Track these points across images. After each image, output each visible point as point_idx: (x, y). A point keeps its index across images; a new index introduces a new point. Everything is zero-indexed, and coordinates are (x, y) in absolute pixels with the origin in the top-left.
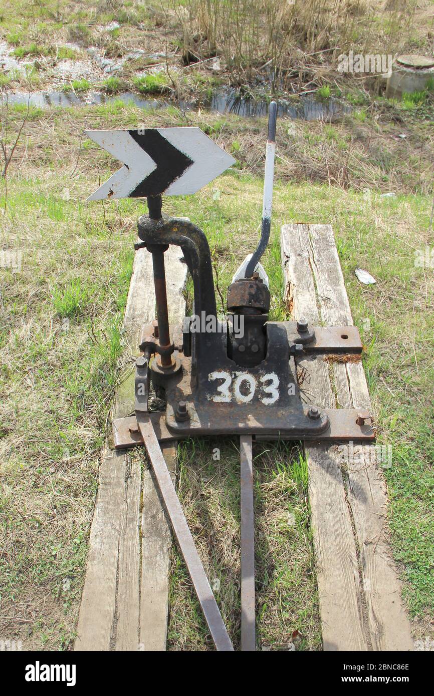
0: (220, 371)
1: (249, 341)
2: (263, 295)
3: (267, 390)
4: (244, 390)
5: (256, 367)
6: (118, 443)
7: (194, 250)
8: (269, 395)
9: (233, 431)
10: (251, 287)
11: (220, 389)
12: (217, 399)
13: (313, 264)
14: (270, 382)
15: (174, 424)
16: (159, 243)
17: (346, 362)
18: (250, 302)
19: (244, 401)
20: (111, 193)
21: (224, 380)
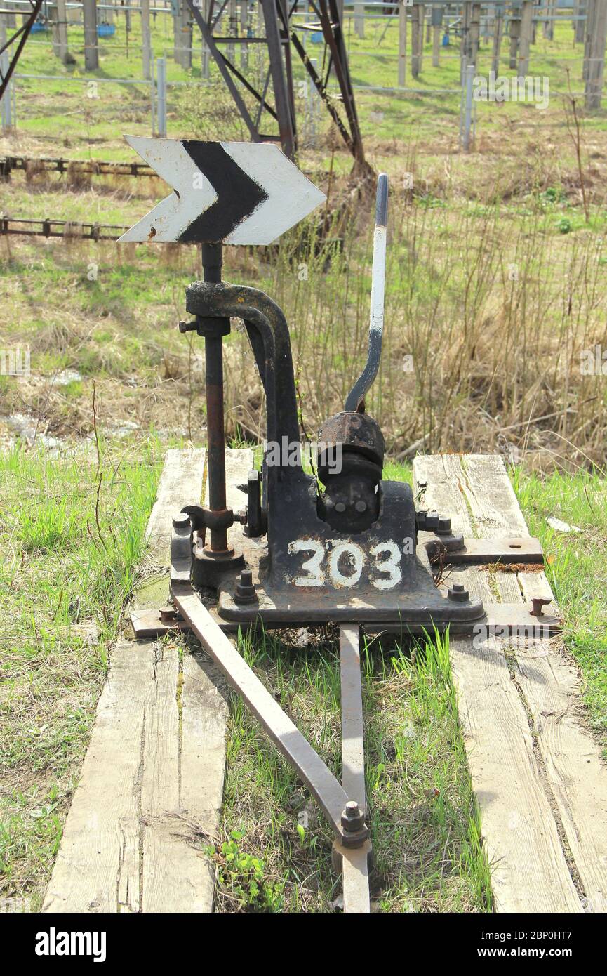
0: (306, 539)
1: (352, 497)
2: (371, 433)
3: (383, 567)
4: (346, 566)
5: (363, 533)
7: (268, 327)
8: (386, 575)
10: (353, 420)
11: (306, 566)
12: (302, 582)
13: (466, 491)
14: (386, 555)
15: (233, 607)
17: (517, 572)
18: (352, 438)
19: (345, 585)
20: (154, 232)
21: (312, 553)
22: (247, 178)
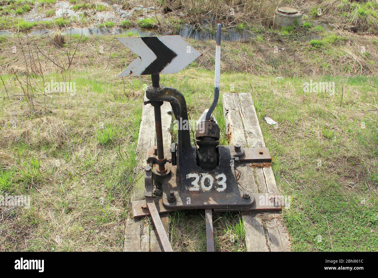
0: (193, 173)
1: (209, 156)
2: (216, 130)
3: (220, 183)
4: (207, 183)
5: (213, 170)
6: (135, 215)
7: (178, 105)
8: (221, 186)
9: (201, 207)
10: (209, 125)
11: (193, 183)
12: (191, 189)
13: (241, 114)
14: (221, 179)
15: (167, 204)
16: (158, 101)
17: (263, 167)
18: (209, 134)
19: (207, 190)
20: (131, 72)
21: (195, 178)
22: (169, 49)
